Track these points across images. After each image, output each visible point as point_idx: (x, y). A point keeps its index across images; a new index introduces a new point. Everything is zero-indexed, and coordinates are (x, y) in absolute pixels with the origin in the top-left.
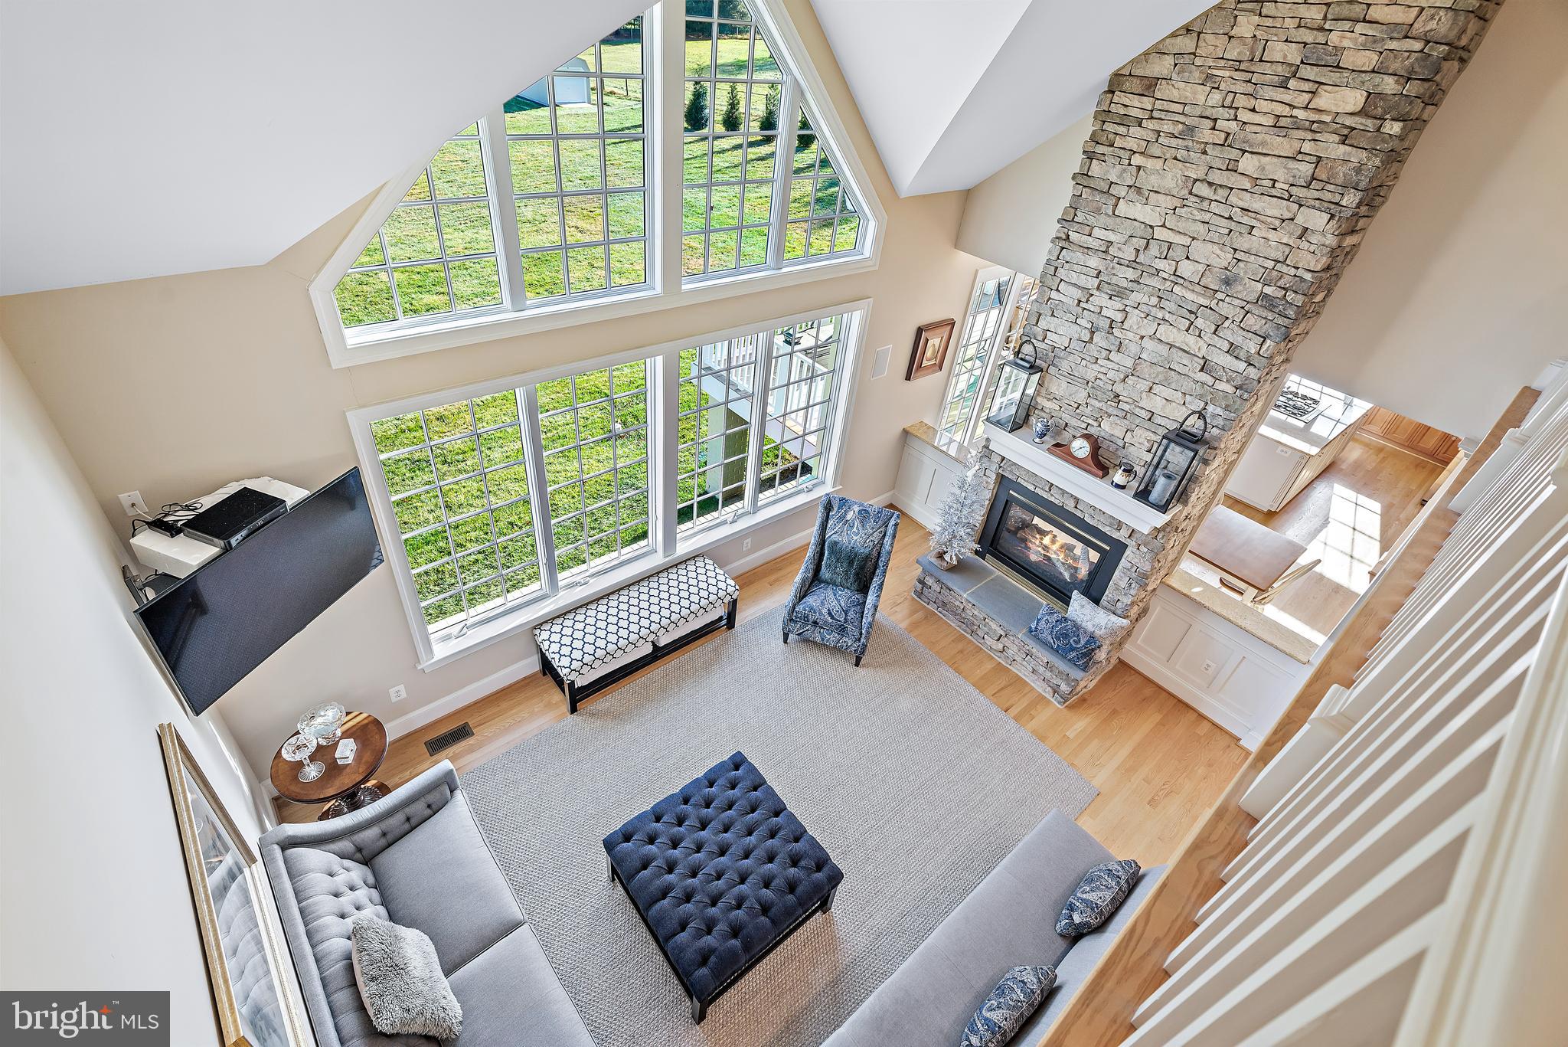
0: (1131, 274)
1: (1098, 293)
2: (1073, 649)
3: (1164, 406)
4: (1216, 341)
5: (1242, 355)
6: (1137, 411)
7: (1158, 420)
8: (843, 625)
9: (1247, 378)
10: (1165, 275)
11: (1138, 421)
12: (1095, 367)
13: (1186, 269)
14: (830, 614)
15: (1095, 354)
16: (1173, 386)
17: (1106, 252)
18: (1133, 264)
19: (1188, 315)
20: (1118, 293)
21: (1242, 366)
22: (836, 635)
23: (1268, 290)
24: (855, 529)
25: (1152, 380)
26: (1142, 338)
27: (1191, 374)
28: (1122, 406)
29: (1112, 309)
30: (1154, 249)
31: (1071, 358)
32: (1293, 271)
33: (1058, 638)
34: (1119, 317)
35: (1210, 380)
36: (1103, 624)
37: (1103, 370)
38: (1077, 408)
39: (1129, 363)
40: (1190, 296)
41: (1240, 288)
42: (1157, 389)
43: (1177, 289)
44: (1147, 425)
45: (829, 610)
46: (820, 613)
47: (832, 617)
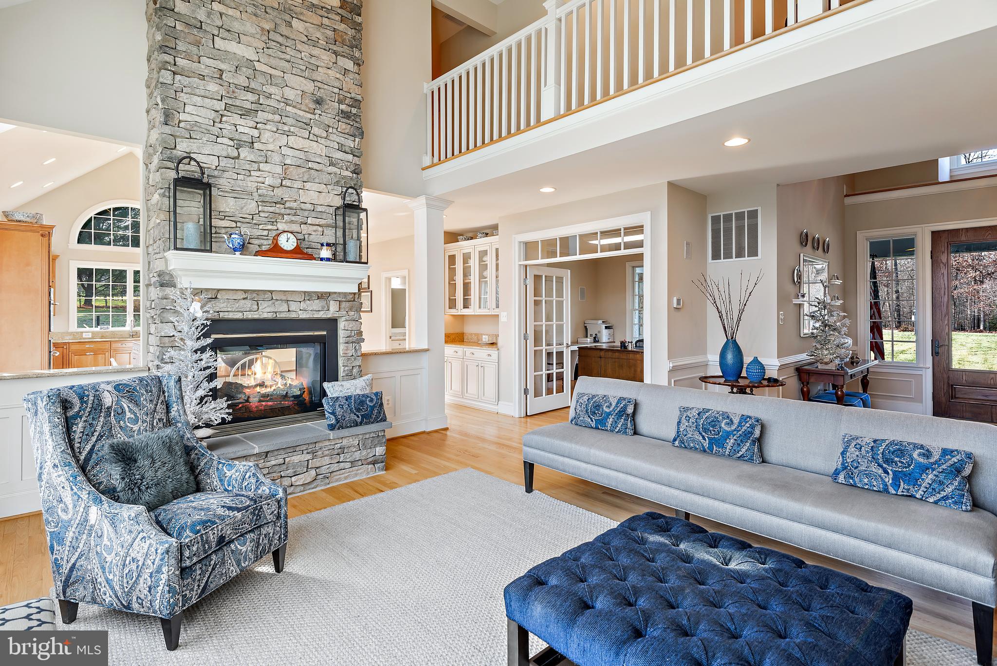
0: (250, 97)
1: (229, 114)
2: (373, 408)
3: (318, 197)
4: (328, 143)
5: (348, 150)
6: (303, 206)
7: (319, 209)
8: (255, 509)
9: (356, 165)
10: (278, 98)
11: (306, 214)
12: (251, 178)
13: (290, 94)
14: (230, 508)
15: (248, 167)
16: (317, 181)
17: (221, 78)
18: (247, 89)
19: (306, 126)
20: (246, 113)
21: (350, 157)
22: (252, 535)
23: (343, 107)
24: (128, 415)
25: (301, 179)
26: (280, 147)
27: (325, 169)
28: (287, 205)
29: (245, 127)
30: (261, 79)
31: (226, 175)
32: (349, 95)
33: (358, 410)
34: (256, 133)
35: (338, 171)
36: (364, 384)
37: (260, 179)
38: (252, 219)
39: (279, 170)
40: (301, 113)
41: (326, 107)
42: (308, 185)
43: (289, 108)
44: (314, 214)
45: (223, 507)
46: (222, 518)
47: (239, 510)
